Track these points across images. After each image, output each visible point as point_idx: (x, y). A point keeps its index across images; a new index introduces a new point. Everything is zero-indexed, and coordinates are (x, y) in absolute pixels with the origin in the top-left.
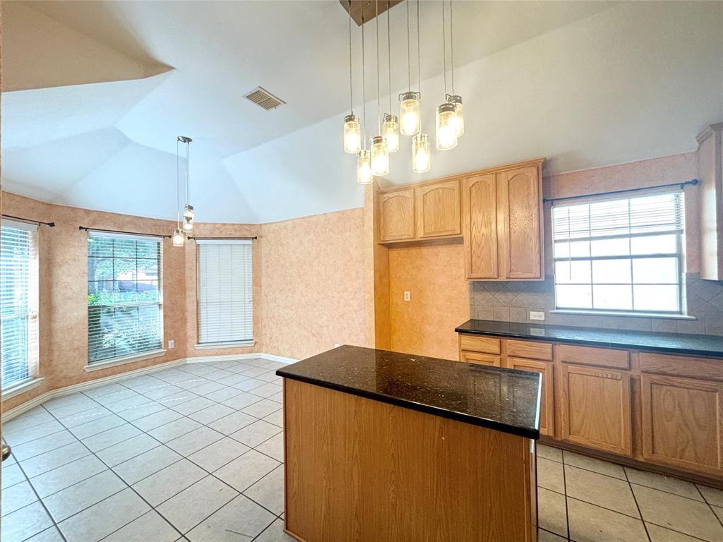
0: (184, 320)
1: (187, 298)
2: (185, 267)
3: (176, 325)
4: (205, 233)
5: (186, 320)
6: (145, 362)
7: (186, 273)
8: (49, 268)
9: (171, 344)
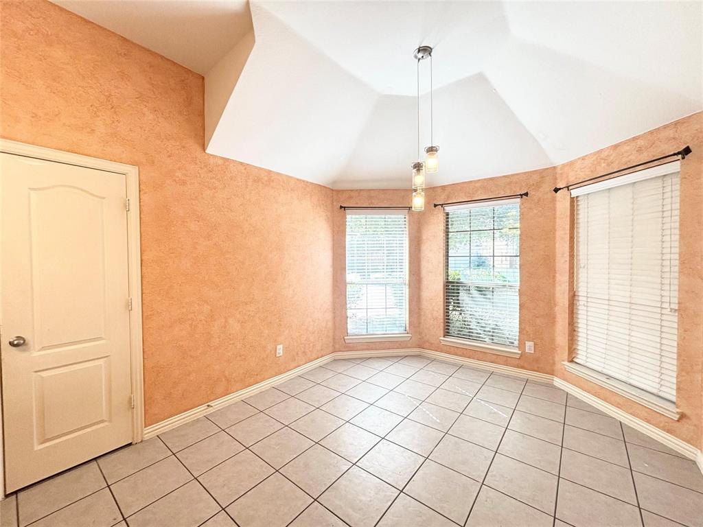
0: (551, 319)
1: (557, 285)
2: (554, 238)
3: (538, 321)
4: (583, 176)
5: (554, 318)
6: (494, 356)
7: (557, 245)
8: (418, 244)
9: (529, 346)
